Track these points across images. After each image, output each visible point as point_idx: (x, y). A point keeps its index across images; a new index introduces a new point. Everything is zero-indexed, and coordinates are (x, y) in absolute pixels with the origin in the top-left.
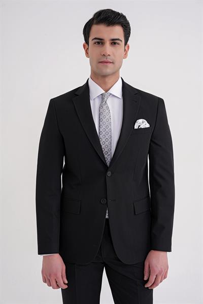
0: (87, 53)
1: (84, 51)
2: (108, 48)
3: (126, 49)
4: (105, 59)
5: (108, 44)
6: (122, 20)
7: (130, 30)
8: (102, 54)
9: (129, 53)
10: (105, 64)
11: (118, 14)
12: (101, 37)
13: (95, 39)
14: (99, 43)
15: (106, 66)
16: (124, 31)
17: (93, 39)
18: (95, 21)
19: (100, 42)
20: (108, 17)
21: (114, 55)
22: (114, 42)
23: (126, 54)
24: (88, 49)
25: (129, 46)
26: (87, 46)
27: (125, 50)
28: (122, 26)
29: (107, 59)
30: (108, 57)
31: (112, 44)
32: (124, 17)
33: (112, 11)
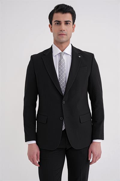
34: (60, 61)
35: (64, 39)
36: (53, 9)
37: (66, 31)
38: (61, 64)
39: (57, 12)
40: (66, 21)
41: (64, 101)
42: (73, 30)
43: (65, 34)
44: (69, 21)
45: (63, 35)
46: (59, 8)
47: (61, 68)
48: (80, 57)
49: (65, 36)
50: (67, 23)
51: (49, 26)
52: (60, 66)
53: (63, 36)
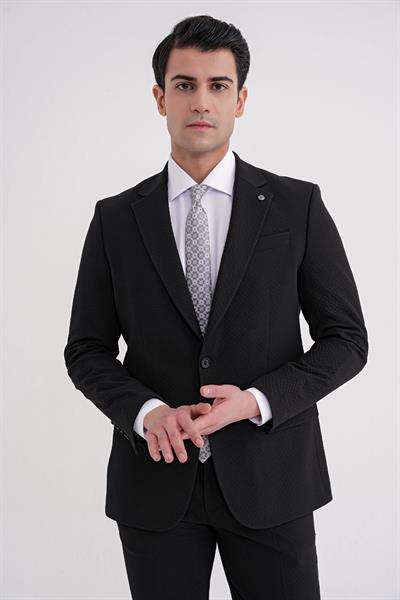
0: (161, 106)
1: (154, 103)
2: (205, 97)
3: (241, 96)
4: (197, 119)
5: (204, 88)
6: (232, 39)
7: (248, 58)
8: (193, 108)
9: (247, 104)
10: (199, 129)
11: (225, 26)
12: (191, 75)
13: (179, 77)
14: (185, 86)
15: (202, 133)
16: (237, 61)
17: (173, 79)
18: (177, 41)
19: (188, 83)
20: (203, 33)
21: (217, 111)
22: (216, 84)
23: (241, 107)
24: (163, 97)
25: (246, 92)
26: (160, 91)
27: (239, 99)
28: (233, 51)
29: (202, 118)
30: (205, 115)
31: (212, 88)
32: (237, 33)
33: (212, 20)
34: (190, 217)
35: (206, 140)
36: (168, 31)
37: (212, 114)
38: (195, 229)
39: (184, 44)
40: (214, 79)
41: (205, 360)
42: (239, 109)
43: (211, 124)
44: (226, 78)
45: (203, 126)
46: (191, 32)
47: (195, 242)
48: (262, 198)
49: (211, 129)
50: (218, 86)
51: (155, 92)
52: (189, 236)
53: (204, 129)
